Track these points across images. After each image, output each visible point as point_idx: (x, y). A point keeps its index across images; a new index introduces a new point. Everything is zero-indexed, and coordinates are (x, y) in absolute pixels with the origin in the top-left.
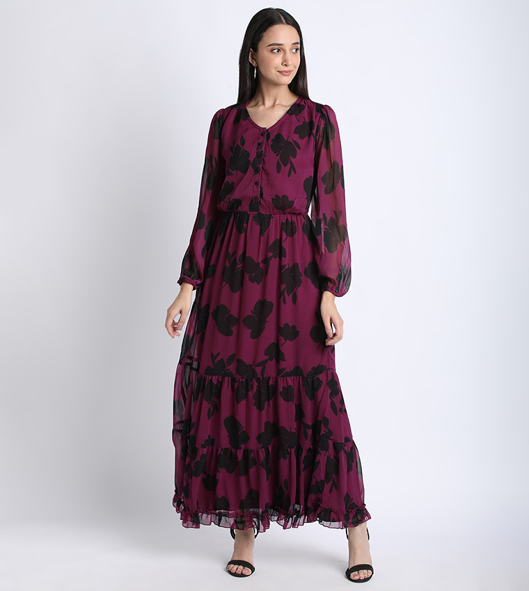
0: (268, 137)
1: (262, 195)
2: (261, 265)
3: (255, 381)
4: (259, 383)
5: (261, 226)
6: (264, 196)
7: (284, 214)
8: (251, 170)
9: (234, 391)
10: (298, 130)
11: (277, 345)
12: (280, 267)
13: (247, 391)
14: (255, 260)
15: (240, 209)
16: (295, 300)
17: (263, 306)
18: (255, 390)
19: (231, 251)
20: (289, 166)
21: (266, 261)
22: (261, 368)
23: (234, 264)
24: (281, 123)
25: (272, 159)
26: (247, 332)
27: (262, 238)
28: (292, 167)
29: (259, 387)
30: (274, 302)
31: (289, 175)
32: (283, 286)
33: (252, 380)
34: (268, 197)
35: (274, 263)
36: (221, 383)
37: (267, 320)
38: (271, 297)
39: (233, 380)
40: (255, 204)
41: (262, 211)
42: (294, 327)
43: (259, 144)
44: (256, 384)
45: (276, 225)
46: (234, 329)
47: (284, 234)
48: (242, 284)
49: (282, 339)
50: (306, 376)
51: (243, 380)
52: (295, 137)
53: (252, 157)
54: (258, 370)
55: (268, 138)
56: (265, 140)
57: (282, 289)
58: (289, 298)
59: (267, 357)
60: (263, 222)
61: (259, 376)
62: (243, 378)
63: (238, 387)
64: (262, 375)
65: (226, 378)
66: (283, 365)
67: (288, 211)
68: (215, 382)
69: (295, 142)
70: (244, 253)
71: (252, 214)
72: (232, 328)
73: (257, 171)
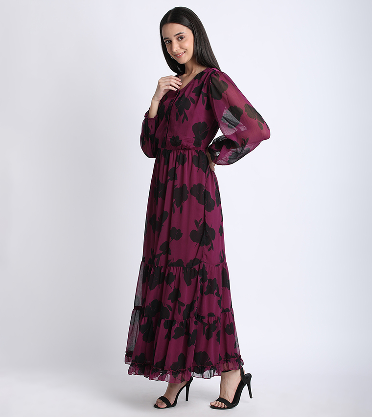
4: (154, 269)
5: (165, 158)
6: (167, 138)
10: (196, 90)
11: (168, 243)
12: (174, 186)
14: (161, 182)
16: (181, 210)
20: (183, 116)
21: (166, 181)
22: (157, 259)
25: (174, 111)
27: (165, 166)
30: (168, 212)
32: (174, 200)
34: (169, 138)
35: (170, 184)
37: (163, 225)
38: (167, 208)
41: (166, 148)
42: (179, 230)
43: (171, 101)
45: (174, 157)
47: (177, 163)
49: (171, 240)
50: (185, 266)
53: (166, 110)
56: (176, 98)
57: (173, 202)
58: (177, 209)
59: (161, 252)
60: (167, 155)
64: (157, 265)
66: (170, 257)
70: (158, 177)
71: (162, 150)
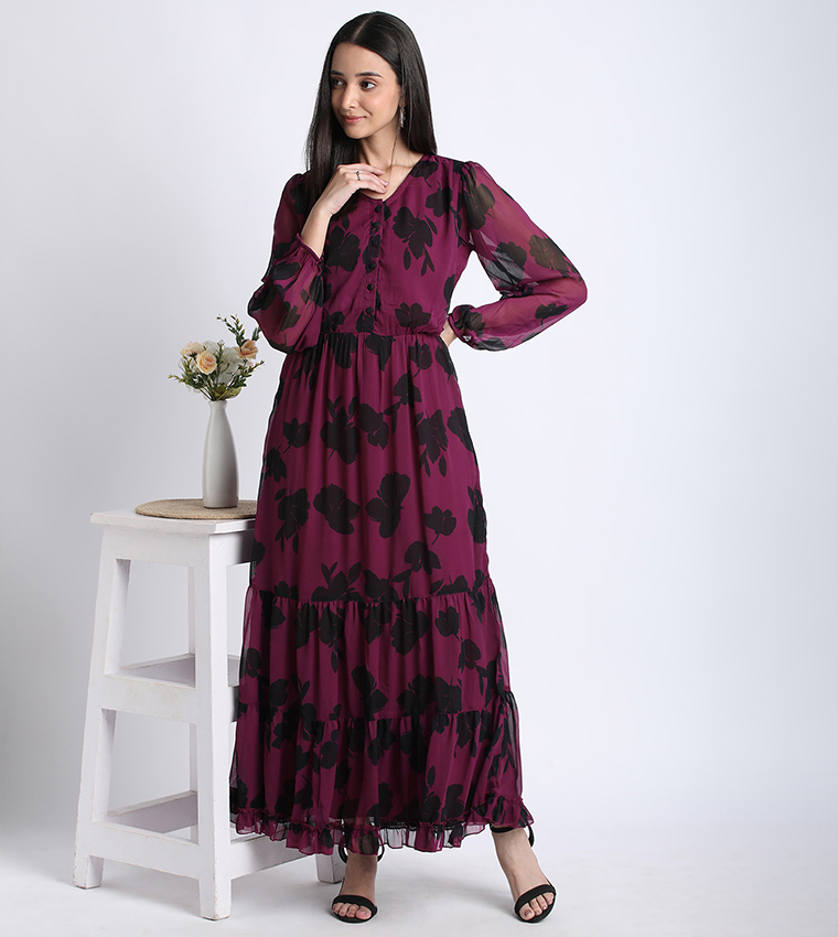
0: (387, 213)
1: (378, 306)
2: (385, 418)
3: (395, 607)
4: (400, 608)
5: (379, 354)
6: (382, 308)
7: (413, 333)
8: (361, 265)
9: (364, 623)
10: (431, 202)
11: (424, 545)
12: (414, 418)
13: (383, 621)
14: (376, 410)
15: (341, 329)
16: (443, 469)
17: (394, 482)
18: (394, 620)
19: (332, 397)
20: (423, 258)
21: (391, 411)
22: (402, 583)
23: (342, 417)
24: (403, 189)
25: (395, 247)
26: (375, 526)
27: (383, 373)
28: (428, 260)
29: (401, 615)
30: (411, 475)
31: (423, 273)
32: (423, 448)
33: (390, 604)
34: (388, 309)
35: (403, 413)
36: (344, 613)
37: (402, 505)
38: (406, 467)
39: (362, 607)
40: (366, 320)
41: (377, 331)
42: (448, 512)
43: (373, 225)
44: (396, 611)
45: (401, 352)
46: (354, 522)
47: (414, 364)
48: (359, 450)
49: (431, 534)
50: (472, 590)
51: (377, 605)
52: (428, 213)
53: (364, 245)
54: (398, 587)
55: (387, 217)
56: (383, 218)
57: (422, 452)
58: (434, 467)
59: (409, 566)
60: (383, 349)
61: (401, 597)
62: (376, 601)
63: (368, 617)
64: (406, 597)
65: (351, 603)
66: (438, 574)
67: (419, 329)
68: (334, 610)
69: (428, 220)
70: (357, 398)
71: (361, 337)
72: (351, 522)
73: (370, 267)
